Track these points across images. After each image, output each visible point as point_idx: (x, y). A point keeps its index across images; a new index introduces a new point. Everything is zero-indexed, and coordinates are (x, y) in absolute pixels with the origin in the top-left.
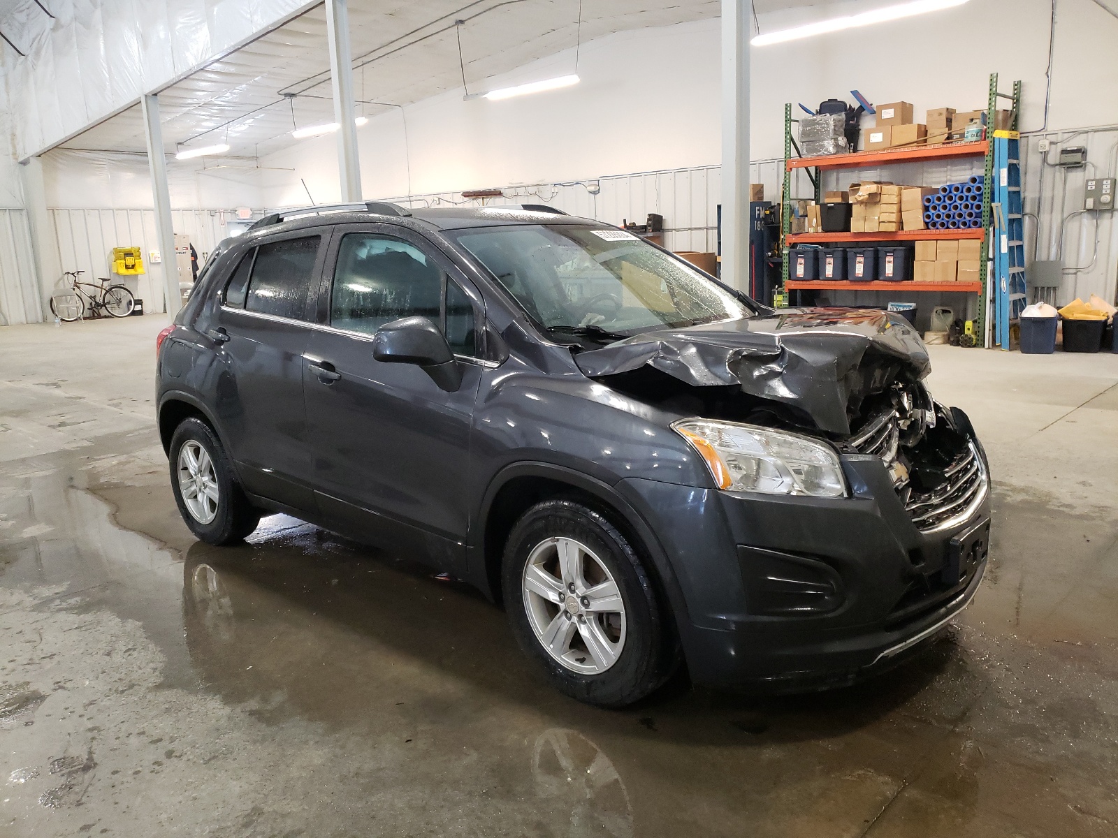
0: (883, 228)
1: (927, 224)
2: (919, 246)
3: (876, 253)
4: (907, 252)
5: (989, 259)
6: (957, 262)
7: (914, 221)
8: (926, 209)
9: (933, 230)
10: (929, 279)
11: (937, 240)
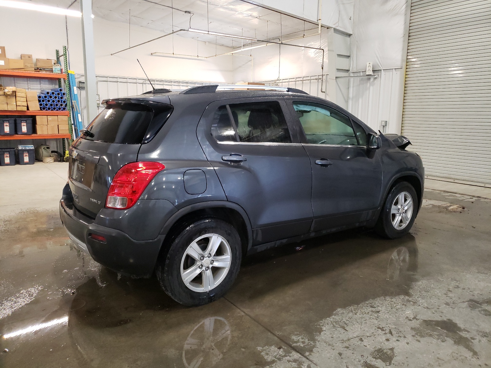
0: (19, 109)
1: (41, 108)
2: (38, 118)
3: (15, 121)
4: (32, 120)
5: (72, 124)
6: (58, 125)
7: (35, 107)
8: (39, 101)
9: (44, 111)
10: (45, 133)
11: (47, 116)
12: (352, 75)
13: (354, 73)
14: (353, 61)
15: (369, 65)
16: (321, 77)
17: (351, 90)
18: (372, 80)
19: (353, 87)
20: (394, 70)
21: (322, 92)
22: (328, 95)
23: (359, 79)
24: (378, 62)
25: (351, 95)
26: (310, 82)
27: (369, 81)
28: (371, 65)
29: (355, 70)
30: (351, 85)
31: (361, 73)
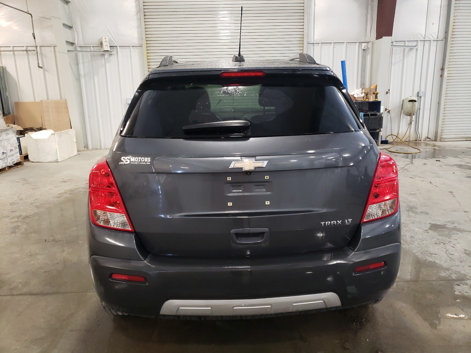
12: (79, 49)
13: (81, 48)
14: (77, 32)
15: (105, 40)
16: (34, 48)
17: (81, 66)
18: (107, 56)
19: (83, 63)
20: (131, 47)
21: (39, 67)
22: (46, 71)
23: (89, 54)
24: (111, 37)
25: (82, 72)
26: (14, 54)
27: (103, 58)
28: (107, 40)
29: (82, 44)
30: (81, 61)
31: (92, 47)
